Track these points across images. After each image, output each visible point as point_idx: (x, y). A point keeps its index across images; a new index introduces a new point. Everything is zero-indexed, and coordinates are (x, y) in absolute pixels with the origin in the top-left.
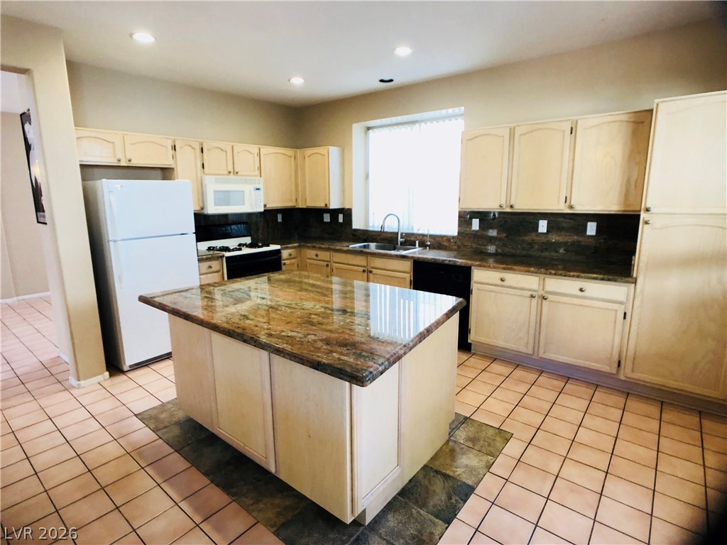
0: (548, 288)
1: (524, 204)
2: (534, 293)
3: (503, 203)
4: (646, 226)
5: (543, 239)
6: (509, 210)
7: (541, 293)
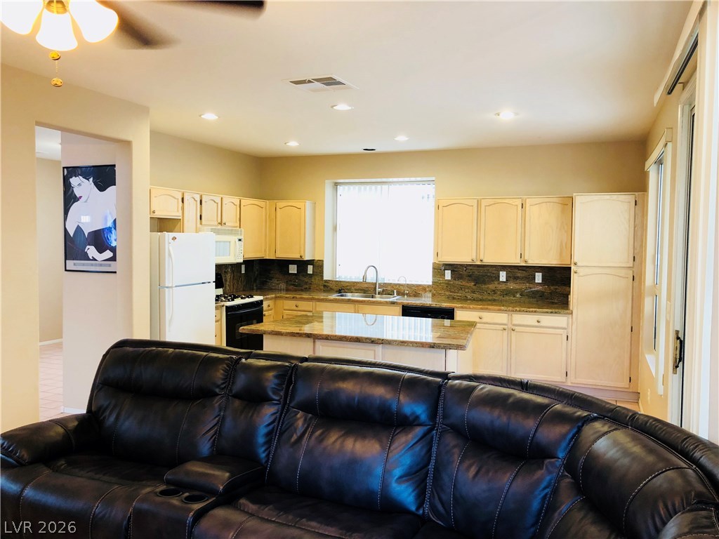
0: (514, 322)
1: (490, 258)
2: (505, 327)
3: (474, 258)
4: (575, 274)
5: (504, 287)
6: (479, 263)
7: (510, 326)
